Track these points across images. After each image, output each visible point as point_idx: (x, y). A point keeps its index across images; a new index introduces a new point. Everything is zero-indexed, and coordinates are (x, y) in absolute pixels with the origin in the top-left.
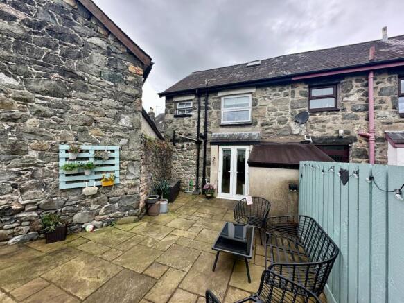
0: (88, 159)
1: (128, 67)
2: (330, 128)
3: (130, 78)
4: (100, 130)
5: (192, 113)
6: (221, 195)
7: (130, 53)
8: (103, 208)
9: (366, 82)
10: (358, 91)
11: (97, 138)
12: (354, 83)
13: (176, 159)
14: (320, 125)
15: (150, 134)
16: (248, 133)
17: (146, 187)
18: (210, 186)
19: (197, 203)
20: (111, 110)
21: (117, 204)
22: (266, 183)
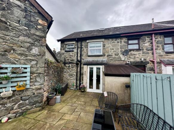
0: (6, 73)
1: (38, 20)
2: (137, 57)
3: (39, 27)
4: (17, 55)
5: (74, 50)
6: (88, 90)
7: (40, 13)
8: (17, 104)
9: (151, 38)
10: (148, 42)
11: (15, 60)
12: (146, 38)
13: (66, 72)
14: (133, 56)
15: (51, 59)
16: (101, 60)
17: (48, 88)
18: (83, 86)
19: (77, 95)
20: (26, 44)
21: (28, 101)
22: (113, 84)
